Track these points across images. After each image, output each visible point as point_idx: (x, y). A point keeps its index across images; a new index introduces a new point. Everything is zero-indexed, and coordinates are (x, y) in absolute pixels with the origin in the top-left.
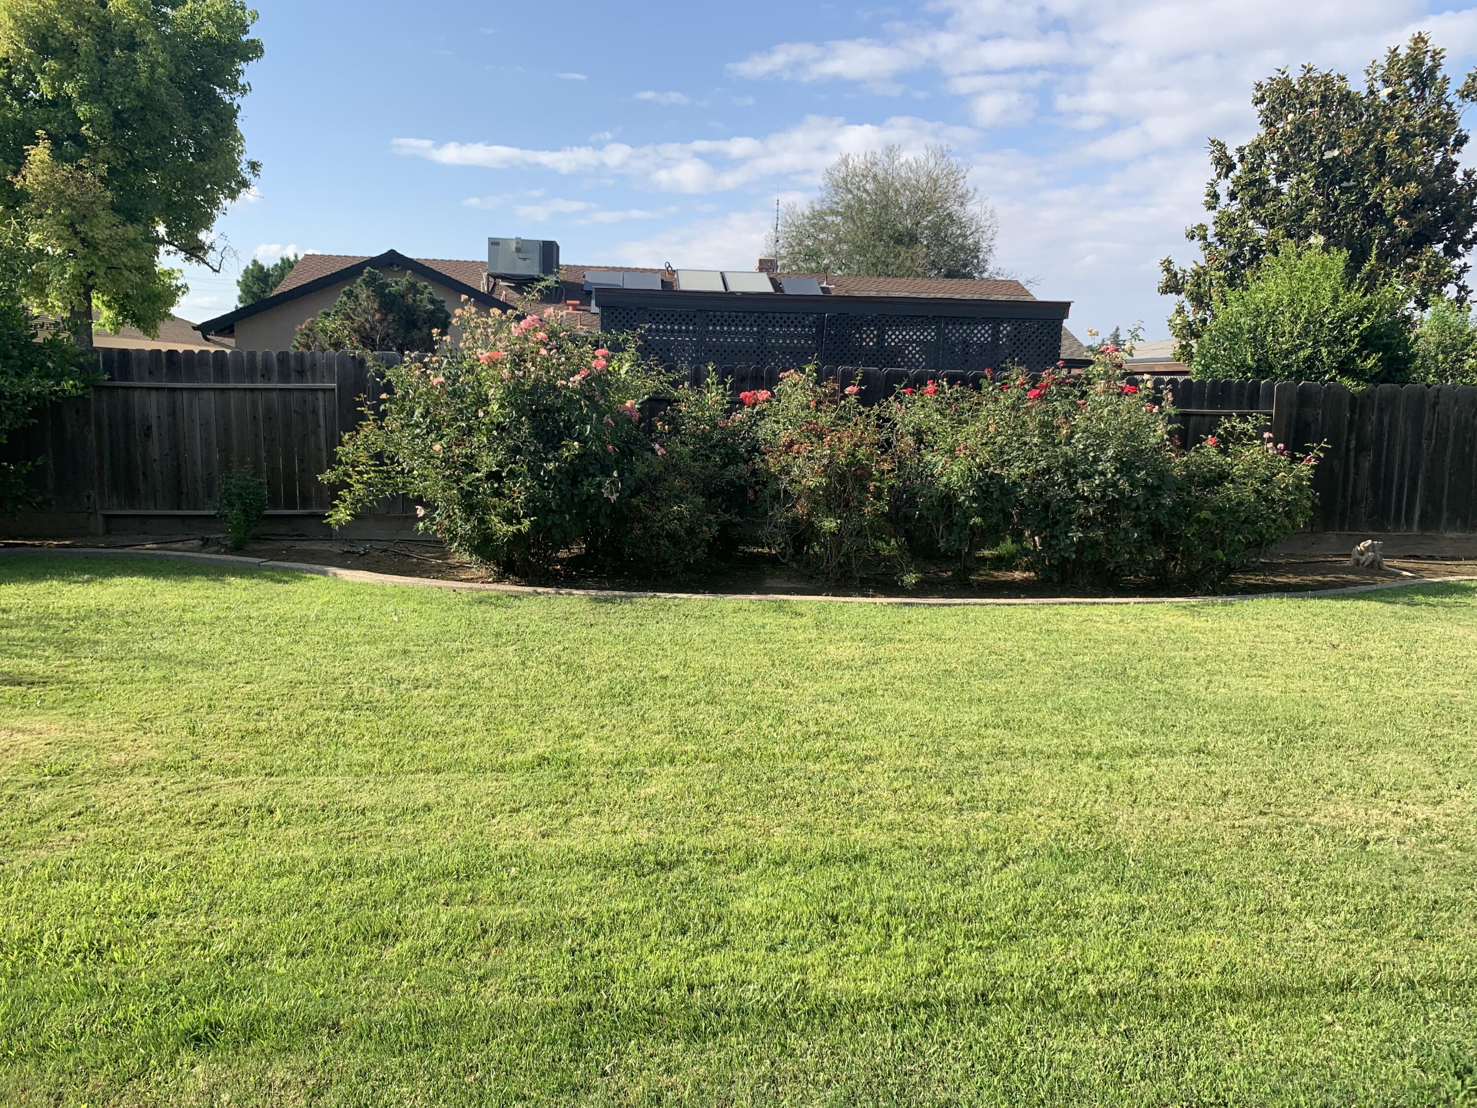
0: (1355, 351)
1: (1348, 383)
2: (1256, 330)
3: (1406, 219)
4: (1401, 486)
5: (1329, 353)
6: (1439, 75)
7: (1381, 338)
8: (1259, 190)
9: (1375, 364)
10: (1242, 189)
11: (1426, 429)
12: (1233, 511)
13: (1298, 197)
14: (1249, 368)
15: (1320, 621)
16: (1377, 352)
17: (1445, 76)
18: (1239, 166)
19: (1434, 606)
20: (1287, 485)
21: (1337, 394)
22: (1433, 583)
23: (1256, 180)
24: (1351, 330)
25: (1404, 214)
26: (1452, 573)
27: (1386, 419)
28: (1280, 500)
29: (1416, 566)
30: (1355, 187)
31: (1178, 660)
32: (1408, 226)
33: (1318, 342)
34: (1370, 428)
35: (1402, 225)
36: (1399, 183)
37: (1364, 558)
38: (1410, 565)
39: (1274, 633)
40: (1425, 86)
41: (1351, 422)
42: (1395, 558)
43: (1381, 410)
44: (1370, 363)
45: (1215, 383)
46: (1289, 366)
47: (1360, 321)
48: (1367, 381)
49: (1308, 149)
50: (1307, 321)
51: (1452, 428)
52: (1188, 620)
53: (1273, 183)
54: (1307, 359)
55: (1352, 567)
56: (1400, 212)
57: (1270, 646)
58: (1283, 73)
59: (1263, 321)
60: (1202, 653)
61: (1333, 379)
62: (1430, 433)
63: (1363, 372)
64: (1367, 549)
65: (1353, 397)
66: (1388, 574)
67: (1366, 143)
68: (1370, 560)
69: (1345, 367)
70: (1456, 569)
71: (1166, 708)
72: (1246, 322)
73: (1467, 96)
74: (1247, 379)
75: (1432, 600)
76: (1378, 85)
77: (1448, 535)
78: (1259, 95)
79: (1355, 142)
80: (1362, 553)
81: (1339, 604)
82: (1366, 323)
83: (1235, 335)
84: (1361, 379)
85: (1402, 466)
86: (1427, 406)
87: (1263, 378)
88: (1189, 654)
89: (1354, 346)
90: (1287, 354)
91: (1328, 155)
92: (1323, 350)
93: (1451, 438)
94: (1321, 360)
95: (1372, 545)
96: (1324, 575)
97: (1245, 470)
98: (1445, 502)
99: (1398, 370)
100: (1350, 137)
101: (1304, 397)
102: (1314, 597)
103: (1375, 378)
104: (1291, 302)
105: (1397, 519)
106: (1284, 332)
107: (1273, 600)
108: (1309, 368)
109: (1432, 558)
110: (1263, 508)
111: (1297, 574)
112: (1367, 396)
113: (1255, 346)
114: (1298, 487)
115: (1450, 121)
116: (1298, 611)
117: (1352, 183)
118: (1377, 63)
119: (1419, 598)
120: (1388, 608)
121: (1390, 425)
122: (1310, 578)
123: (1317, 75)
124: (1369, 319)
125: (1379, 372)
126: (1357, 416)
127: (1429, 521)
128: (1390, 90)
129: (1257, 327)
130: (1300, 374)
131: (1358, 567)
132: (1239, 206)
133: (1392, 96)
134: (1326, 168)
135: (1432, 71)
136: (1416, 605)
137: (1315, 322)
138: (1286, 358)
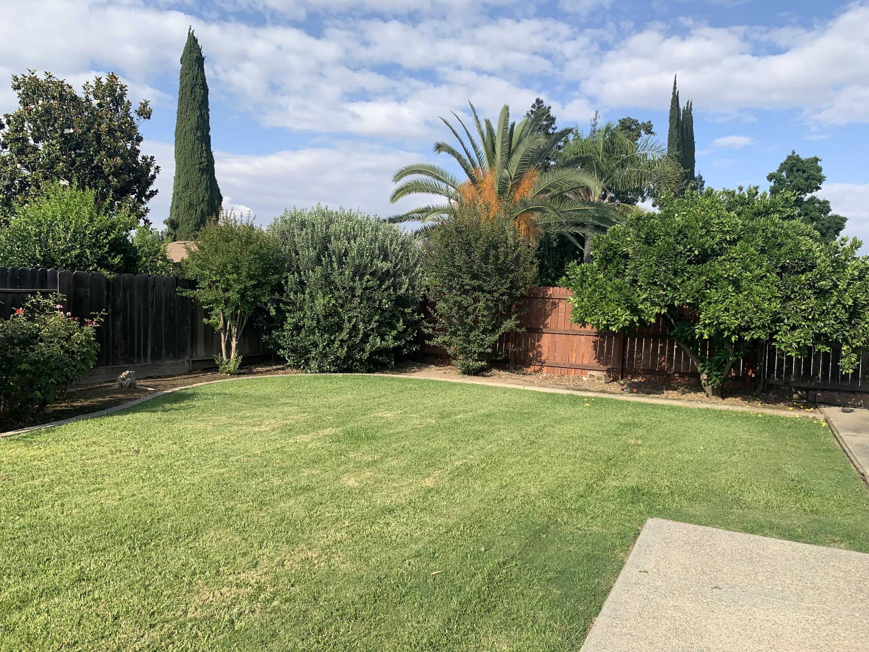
0: (107, 253)
1: (105, 272)
2: (40, 235)
3: (116, 178)
4: (139, 335)
5: (91, 253)
6: (126, 99)
7: (121, 246)
8: (22, 144)
9: (119, 262)
10: (11, 142)
11: (150, 300)
12: (46, 362)
13: (49, 154)
14: (38, 261)
15: (118, 433)
16: (120, 254)
17: (128, 101)
18: (6, 126)
19: (177, 410)
20: (81, 341)
21: (98, 280)
22: (169, 393)
23: (20, 138)
24: (103, 239)
25: (115, 175)
26: (174, 386)
27: (128, 295)
28: (78, 352)
29: (153, 383)
30: (84, 154)
31: (29, 491)
32: (117, 182)
33: (83, 246)
34: (119, 301)
35: (114, 181)
36: (111, 156)
37: (125, 382)
38: (150, 383)
39: (93, 449)
40: (118, 104)
41: (108, 296)
42: (141, 379)
43: (125, 289)
44: (117, 260)
45: (14, 270)
46: (65, 260)
47: (108, 234)
48: (115, 271)
49: (53, 125)
50: (74, 231)
51: (164, 300)
52: (24, 450)
53: (31, 142)
54: (77, 257)
55: (118, 389)
56: (112, 173)
57: (95, 461)
58: (33, 74)
59: (45, 229)
60: (46, 479)
61: (95, 270)
62: (152, 303)
63: (112, 266)
64: (127, 376)
65: (107, 280)
66: (140, 391)
67: (89, 130)
68: (129, 383)
69: (102, 262)
70: (175, 383)
71: (35, 542)
72: (33, 229)
73: (142, 115)
74: (37, 268)
75: (175, 406)
76: (91, 97)
77: (167, 362)
78: (16, 83)
79: (83, 127)
80: (123, 379)
81: (126, 418)
82: (113, 236)
83: (25, 238)
84: (111, 270)
85: (139, 325)
86: (149, 287)
87: (49, 268)
88: (37, 482)
89: (106, 249)
90: (63, 252)
91: (67, 131)
92: (88, 251)
93: (163, 305)
94: (87, 258)
95: (129, 373)
96: (103, 396)
97: (51, 332)
98: (163, 344)
99: (131, 266)
100: (79, 123)
101: (78, 281)
102: (108, 415)
103: (118, 270)
104: (63, 219)
105: (139, 355)
106: (60, 238)
107: (81, 422)
108: (78, 262)
109: (159, 377)
110: (67, 358)
111: (87, 398)
112: (115, 280)
113: (41, 246)
114: (89, 342)
115: (132, 127)
116: (101, 428)
117: (82, 151)
118: (90, 84)
119: (167, 406)
120: (155, 416)
121: (130, 297)
122: (95, 400)
123: (56, 80)
124: (114, 233)
125: (121, 267)
126: (111, 293)
127: (156, 356)
128: (99, 101)
129: (40, 233)
130: (73, 266)
131: (122, 389)
132: (9, 153)
133: (100, 105)
134: (67, 140)
135: (121, 96)
136: (168, 411)
137: (80, 233)
138: (63, 254)
